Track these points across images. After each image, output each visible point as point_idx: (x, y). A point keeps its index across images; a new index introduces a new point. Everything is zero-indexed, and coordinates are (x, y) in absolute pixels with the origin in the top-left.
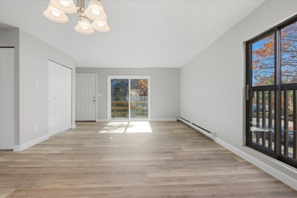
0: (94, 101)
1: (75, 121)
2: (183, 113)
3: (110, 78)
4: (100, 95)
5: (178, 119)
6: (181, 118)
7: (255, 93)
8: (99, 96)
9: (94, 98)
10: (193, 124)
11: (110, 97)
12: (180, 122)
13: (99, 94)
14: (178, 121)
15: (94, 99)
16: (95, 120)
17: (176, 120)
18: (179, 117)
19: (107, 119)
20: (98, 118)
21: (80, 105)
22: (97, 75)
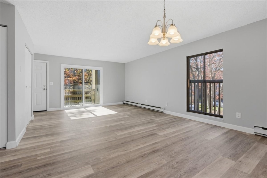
0: (44, 89)
1: (34, 112)
2: (128, 98)
3: (63, 67)
4: (52, 83)
5: (124, 102)
6: (126, 101)
7: (193, 84)
8: (50, 84)
9: (44, 86)
10: (142, 104)
11: (63, 85)
12: (125, 104)
13: (50, 82)
14: (124, 104)
15: (45, 88)
16: (46, 110)
17: (122, 103)
18: (124, 101)
19: (60, 107)
20: (50, 108)
21: (36, 94)
22: (48, 62)
